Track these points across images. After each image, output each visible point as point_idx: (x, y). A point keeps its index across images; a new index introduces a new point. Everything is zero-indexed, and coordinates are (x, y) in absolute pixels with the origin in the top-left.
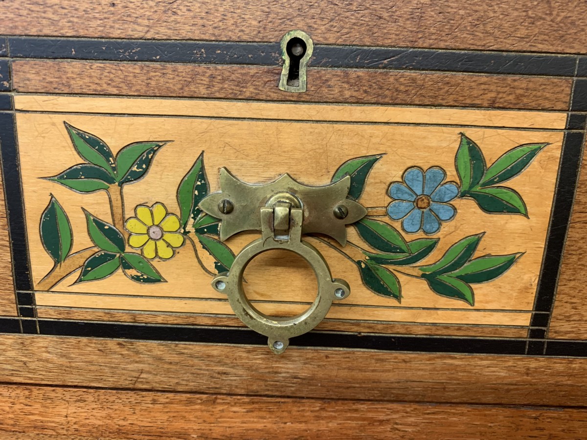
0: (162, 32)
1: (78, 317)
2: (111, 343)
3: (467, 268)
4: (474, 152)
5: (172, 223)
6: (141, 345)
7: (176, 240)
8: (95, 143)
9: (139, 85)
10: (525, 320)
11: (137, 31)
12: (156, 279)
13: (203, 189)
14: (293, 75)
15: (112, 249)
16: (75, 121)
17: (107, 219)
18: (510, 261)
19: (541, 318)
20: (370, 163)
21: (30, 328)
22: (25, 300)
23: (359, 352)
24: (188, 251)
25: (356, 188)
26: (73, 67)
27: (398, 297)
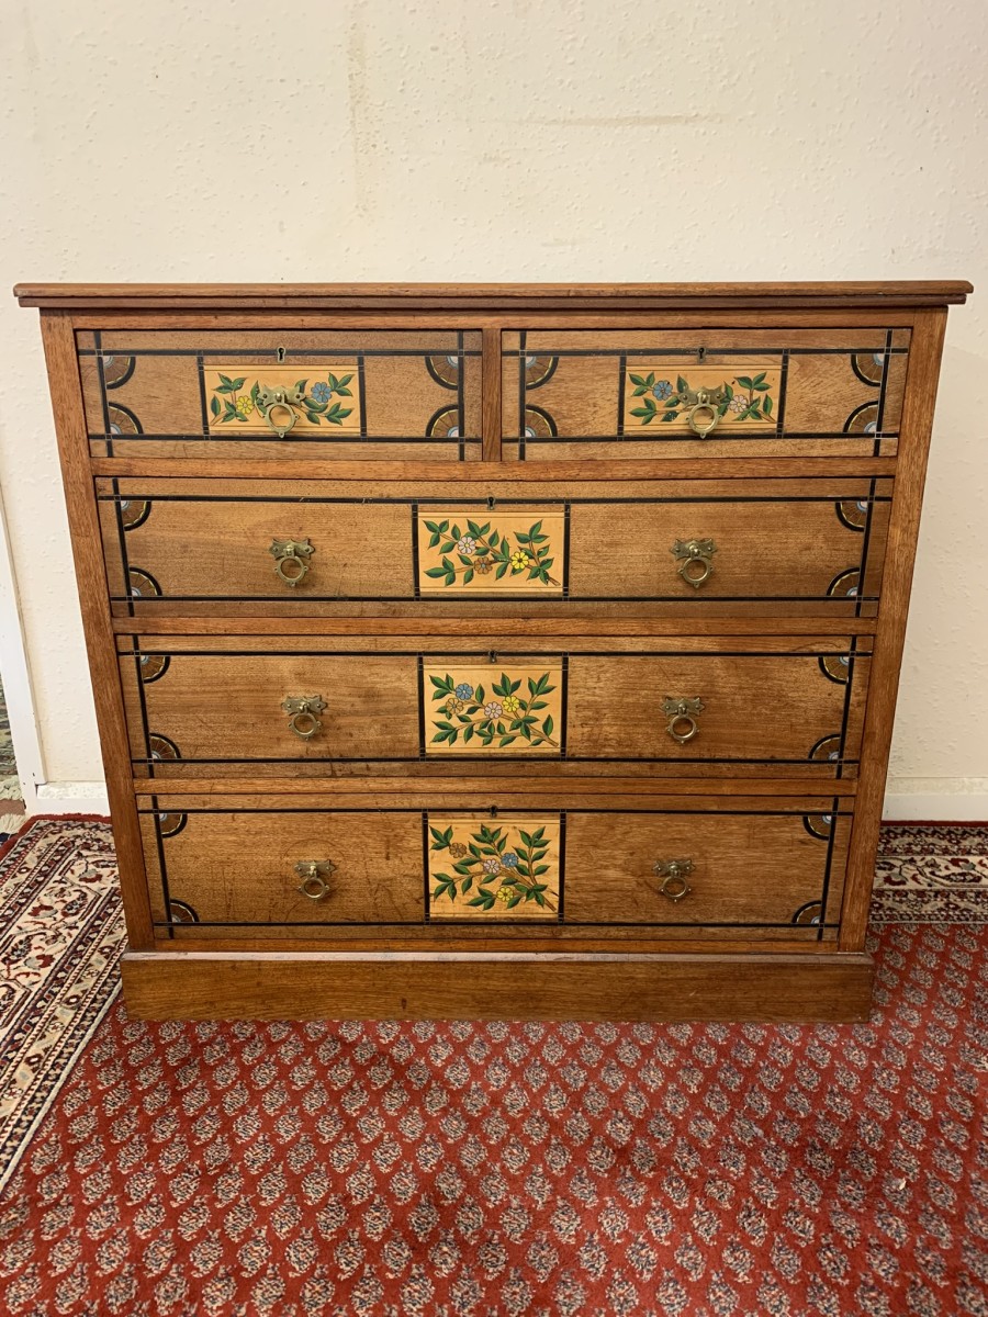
0: (244, 347)
1: (222, 434)
2: (233, 442)
3: (338, 414)
4: (334, 378)
5: (250, 402)
6: (242, 442)
7: (251, 407)
8: (227, 379)
9: (239, 361)
10: (359, 430)
11: (238, 347)
12: (246, 420)
13: (258, 391)
14: (281, 358)
15: (233, 411)
16: (221, 373)
17: (231, 401)
18: (350, 411)
19: (364, 429)
20: (305, 382)
21: (207, 439)
22: (206, 429)
23: (310, 443)
24: (255, 411)
25: (302, 390)
26: (220, 357)
27: (319, 423)
